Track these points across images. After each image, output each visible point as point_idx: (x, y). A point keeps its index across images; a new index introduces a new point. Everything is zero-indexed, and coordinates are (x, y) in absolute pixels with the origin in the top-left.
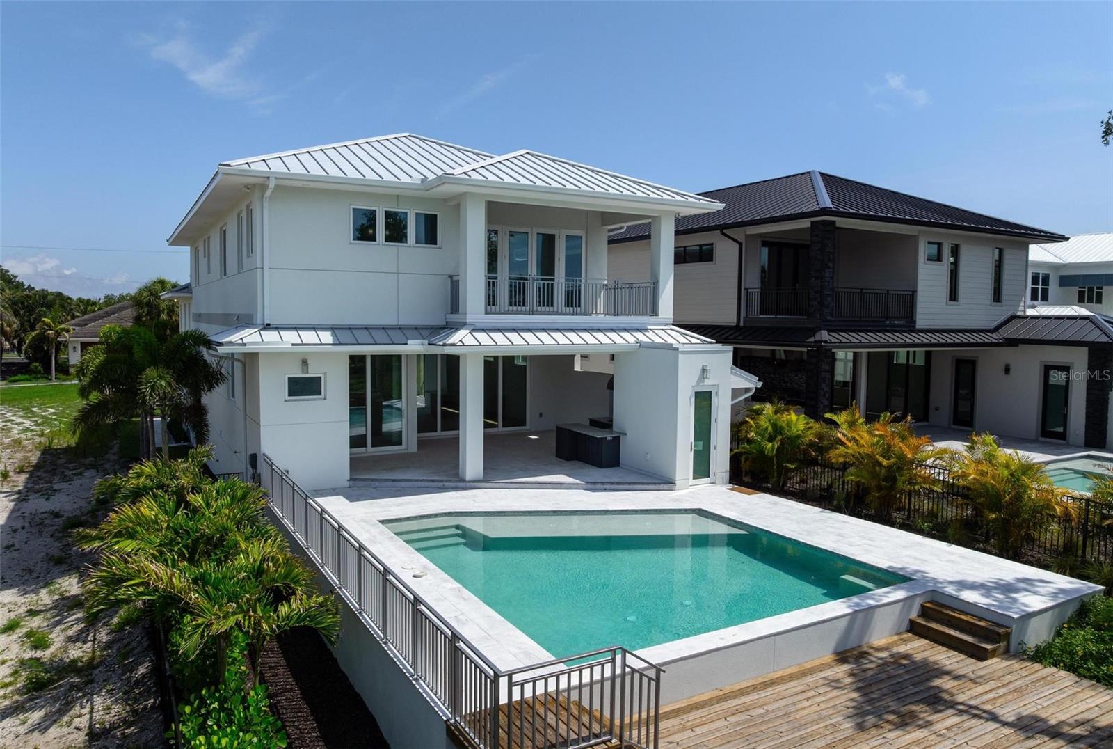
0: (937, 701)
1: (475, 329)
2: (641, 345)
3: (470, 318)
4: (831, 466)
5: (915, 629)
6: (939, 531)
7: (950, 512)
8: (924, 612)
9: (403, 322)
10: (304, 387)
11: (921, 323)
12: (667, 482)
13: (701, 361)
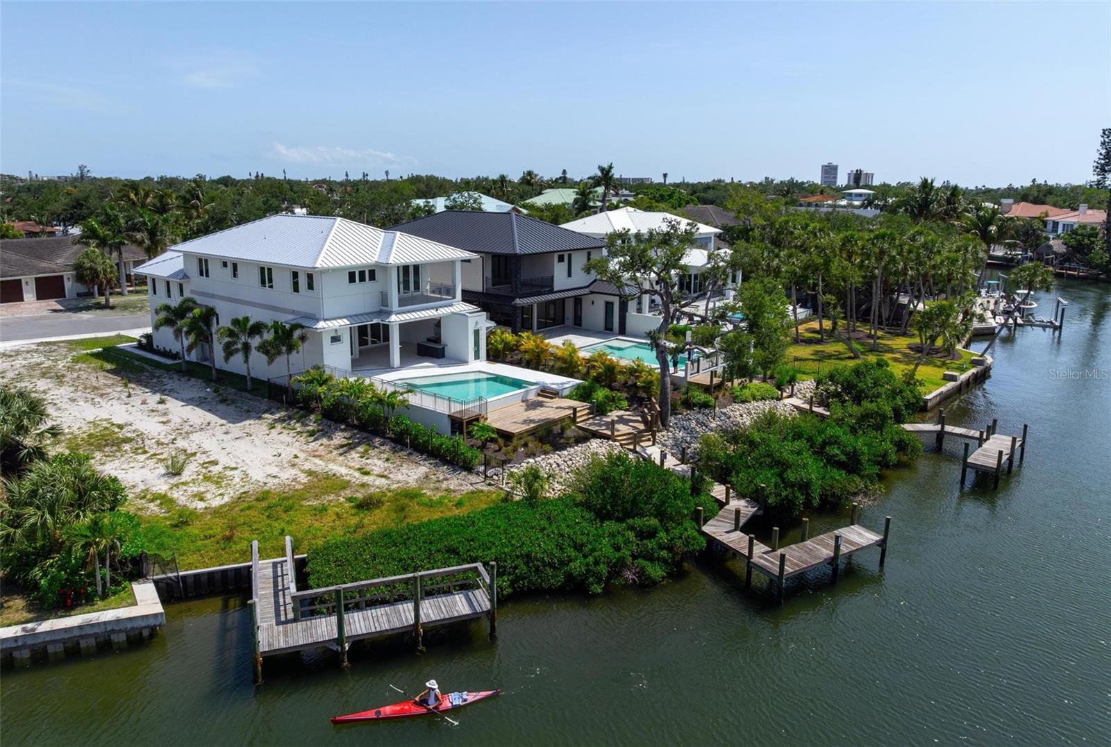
0: (542, 406)
1: (396, 314)
2: (453, 313)
3: (394, 310)
4: (521, 352)
5: (539, 395)
6: (552, 370)
7: (559, 364)
8: (542, 391)
9: (367, 311)
10: (335, 339)
11: (556, 289)
12: (465, 362)
13: (476, 319)
